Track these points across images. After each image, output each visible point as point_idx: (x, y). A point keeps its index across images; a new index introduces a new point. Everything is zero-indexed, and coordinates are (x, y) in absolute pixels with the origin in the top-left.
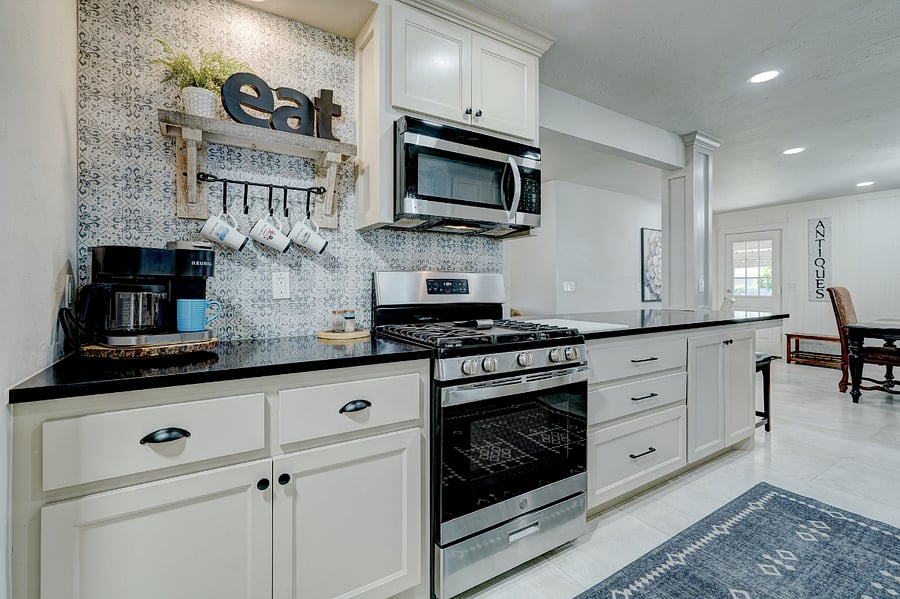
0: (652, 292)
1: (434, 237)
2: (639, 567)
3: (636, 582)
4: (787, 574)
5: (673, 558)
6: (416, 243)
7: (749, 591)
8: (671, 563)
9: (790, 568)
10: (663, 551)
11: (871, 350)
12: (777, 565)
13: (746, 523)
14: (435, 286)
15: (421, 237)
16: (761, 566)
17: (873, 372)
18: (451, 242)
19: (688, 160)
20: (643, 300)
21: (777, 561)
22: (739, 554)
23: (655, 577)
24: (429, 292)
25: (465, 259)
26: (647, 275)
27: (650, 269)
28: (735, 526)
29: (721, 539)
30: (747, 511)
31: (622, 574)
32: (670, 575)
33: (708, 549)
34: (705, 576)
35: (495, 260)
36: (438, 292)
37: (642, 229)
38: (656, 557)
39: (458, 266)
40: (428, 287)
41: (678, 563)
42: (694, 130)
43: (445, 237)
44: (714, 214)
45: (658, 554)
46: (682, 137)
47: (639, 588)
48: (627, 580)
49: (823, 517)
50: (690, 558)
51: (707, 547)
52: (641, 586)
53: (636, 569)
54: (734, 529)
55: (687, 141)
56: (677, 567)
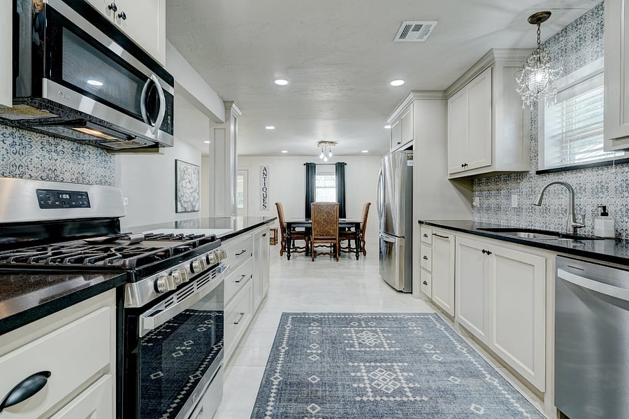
0: (182, 206)
1: (36, 138)
2: (263, 397)
3: (267, 408)
4: (320, 355)
5: (275, 379)
6: (9, 141)
7: (314, 374)
8: (276, 382)
9: (319, 352)
10: (267, 378)
11: (299, 233)
12: (315, 353)
13: (290, 338)
14: (48, 199)
15: (17, 134)
16: (310, 357)
17: (300, 243)
18: (60, 148)
19: (227, 119)
20: (176, 212)
21: (314, 351)
22: (299, 357)
23: (274, 397)
24: (42, 206)
25: (76, 168)
26: (179, 194)
27: (181, 190)
28: (287, 342)
29: (287, 353)
30: (287, 332)
31: (256, 409)
32: (280, 391)
33: (285, 363)
34: (294, 380)
35: (108, 174)
36: (53, 206)
37: (176, 160)
38: (266, 384)
39: (67, 176)
40: (40, 200)
41: (278, 380)
42: (232, 100)
43: (51, 140)
44: (238, 156)
45: (266, 381)
46: (224, 102)
47: (271, 411)
48: (262, 410)
49: (314, 320)
50: (282, 373)
51: (285, 361)
52: (272, 408)
53: (262, 399)
54: (289, 345)
55: (227, 105)
56: (280, 382)
